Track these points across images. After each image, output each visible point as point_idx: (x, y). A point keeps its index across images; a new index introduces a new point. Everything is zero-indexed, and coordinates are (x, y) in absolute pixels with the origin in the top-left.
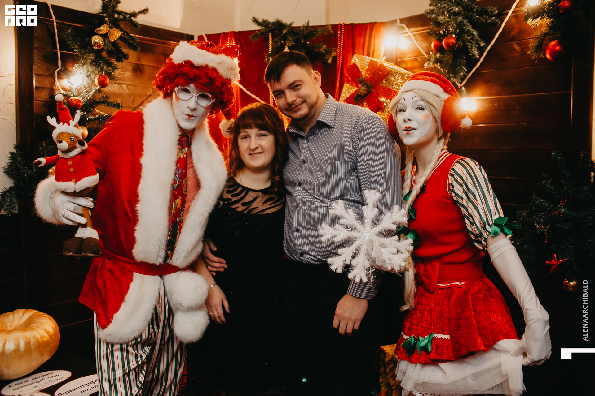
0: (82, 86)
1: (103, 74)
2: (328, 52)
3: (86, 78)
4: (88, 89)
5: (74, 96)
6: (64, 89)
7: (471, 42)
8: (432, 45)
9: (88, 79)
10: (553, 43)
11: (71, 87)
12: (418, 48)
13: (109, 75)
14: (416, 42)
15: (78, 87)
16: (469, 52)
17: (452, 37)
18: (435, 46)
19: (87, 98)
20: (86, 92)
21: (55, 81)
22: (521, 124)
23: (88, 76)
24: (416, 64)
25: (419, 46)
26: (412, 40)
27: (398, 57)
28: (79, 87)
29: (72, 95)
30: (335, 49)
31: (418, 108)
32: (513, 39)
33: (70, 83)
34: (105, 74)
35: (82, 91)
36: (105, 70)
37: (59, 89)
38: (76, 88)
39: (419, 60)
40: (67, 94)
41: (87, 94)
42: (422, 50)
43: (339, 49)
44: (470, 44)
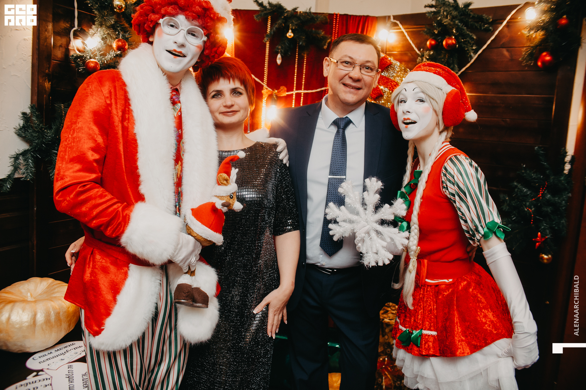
0: (96, 49)
1: (120, 38)
2: (324, 39)
3: (101, 41)
4: (102, 52)
5: (91, 58)
6: (79, 51)
7: (467, 45)
8: (428, 43)
9: (102, 42)
10: (544, 54)
11: (85, 48)
12: (410, 44)
13: (127, 39)
14: (408, 38)
15: (92, 49)
16: (468, 54)
17: (452, 39)
18: (430, 44)
19: (103, 61)
20: (101, 55)
21: (70, 40)
22: (504, 119)
23: (103, 39)
24: (406, 58)
25: (411, 42)
26: (405, 36)
27: (387, 50)
28: (94, 49)
29: (88, 57)
30: (330, 36)
31: (418, 100)
32: (503, 46)
33: (84, 43)
34: (122, 38)
35: (96, 53)
36: (122, 35)
37: (74, 50)
38: (91, 50)
39: (410, 55)
40: (83, 56)
41: (103, 58)
42: (414, 46)
43: (333, 37)
44: (466, 46)
